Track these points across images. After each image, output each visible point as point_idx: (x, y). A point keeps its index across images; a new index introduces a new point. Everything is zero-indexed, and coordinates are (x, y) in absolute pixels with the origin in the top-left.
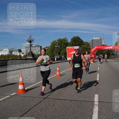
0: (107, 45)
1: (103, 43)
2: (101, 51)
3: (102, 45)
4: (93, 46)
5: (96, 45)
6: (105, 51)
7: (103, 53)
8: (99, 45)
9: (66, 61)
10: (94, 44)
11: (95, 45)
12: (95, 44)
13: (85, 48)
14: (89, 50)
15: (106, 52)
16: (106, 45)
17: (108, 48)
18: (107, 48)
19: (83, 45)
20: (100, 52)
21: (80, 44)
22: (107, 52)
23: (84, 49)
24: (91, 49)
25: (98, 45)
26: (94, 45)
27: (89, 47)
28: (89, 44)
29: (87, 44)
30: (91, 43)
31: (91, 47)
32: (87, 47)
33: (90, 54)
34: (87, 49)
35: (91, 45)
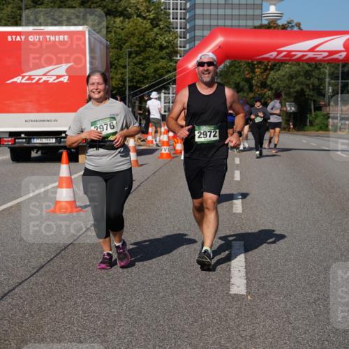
0: (298, 25)
1: (272, 9)
2: (252, 69)
3: (261, 27)
4: (193, 28)
5: (214, 22)
6: (286, 69)
7: (264, 85)
8: (243, 23)
10: (203, 16)
11: (207, 22)
12: (207, 12)
13: (134, 40)
14: (162, 63)
15: (291, 77)
16: (289, 23)
17: (312, 50)
18: (301, 47)
19: (118, 20)
20: (249, 81)
22: (301, 79)
23: (126, 49)
24: (176, 53)
25: (235, 23)
26: (198, 22)
27: (162, 40)
28: (162, 10)
29: (151, 9)
30: (181, 9)
31: (179, 39)
32: (147, 37)
33: (166, 92)
34: (152, 52)
35: (175, 20)
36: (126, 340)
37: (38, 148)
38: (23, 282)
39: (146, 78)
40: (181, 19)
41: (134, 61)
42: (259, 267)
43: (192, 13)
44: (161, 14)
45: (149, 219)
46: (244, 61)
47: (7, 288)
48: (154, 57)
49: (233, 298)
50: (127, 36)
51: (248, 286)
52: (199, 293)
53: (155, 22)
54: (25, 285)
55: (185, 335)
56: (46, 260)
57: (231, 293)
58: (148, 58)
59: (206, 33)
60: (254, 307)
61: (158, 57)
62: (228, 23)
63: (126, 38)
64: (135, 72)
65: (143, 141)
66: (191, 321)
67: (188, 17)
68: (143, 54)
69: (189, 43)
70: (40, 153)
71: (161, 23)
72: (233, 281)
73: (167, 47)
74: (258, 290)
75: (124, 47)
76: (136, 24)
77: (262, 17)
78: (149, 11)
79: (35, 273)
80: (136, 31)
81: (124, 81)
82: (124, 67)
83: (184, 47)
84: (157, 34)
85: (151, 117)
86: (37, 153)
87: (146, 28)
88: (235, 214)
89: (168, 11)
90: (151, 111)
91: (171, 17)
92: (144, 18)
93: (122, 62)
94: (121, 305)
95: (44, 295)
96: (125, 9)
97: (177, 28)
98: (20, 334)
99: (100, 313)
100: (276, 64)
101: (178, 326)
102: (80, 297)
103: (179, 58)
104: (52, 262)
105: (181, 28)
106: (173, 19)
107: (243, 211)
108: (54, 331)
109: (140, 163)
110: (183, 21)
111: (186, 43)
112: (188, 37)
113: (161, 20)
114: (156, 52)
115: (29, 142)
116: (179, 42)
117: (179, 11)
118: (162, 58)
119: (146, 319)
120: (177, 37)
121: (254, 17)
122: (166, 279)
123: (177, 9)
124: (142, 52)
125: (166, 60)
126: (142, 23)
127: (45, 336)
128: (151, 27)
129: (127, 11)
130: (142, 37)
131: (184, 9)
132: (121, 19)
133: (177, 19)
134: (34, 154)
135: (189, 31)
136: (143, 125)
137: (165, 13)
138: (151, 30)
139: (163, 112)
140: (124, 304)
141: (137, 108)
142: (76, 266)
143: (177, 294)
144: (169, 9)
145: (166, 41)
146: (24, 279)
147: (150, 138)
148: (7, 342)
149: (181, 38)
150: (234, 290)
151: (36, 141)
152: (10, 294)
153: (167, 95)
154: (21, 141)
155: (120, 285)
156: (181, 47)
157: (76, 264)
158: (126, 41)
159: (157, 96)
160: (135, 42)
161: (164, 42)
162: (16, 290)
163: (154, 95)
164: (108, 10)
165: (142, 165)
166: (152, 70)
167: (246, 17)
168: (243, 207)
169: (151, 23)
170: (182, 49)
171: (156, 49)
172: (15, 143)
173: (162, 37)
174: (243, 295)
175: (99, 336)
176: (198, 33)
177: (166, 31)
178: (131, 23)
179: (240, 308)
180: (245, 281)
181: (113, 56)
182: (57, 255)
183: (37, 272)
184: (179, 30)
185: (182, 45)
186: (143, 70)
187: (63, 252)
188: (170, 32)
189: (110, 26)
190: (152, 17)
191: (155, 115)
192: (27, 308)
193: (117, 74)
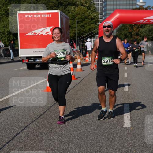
1: (141, 1)
2: (132, 27)
3: (136, 9)
4: (106, 10)
5: (115, 7)
7: (137, 35)
8: (128, 7)
9: (13, 61)
10: (110, 5)
11: (112, 7)
13: (80, 16)
14: (92, 26)
15: (150, 31)
16: (149, 7)
19: (73, 7)
20: (131, 33)
21: (61, 4)
23: (76, 20)
24: (98, 21)
25: (125, 7)
26: (108, 7)
27: (92, 15)
28: (92, 2)
29: (87, 2)
30: (100, 2)
31: (100, 15)
32: (85, 14)
33: (94, 38)
34: (87, 21)
35: (98, 7)
36: (78, 147)
37: (39, 64)
38: (33, 121)
39: (85, 32)
40: (100, 6)
41: (80, 25)
42: (136, 115)
43: (105, 3)
44: (91, 4)
45: (87, 94)
46: (129, 24)
47: (26, 124)
48: (88, 23)
49: (125, 129)
50: (76, 14)
51: (131, 123)
52: (109, 127)
53: (89, 8)
54: (34, 123)
55: (104, 145)
56: (43, 112)
57: (124, 126)
58: (86, 24)
59: (112, 12)
60: (134, 133)
61: (90, 23)
62: (121, 7)
63: (76, 15)
64: (80, 30)
65: (84, 60)
66: (106, 139)
67: (103, 5)
68: (84, 22)
69: (104, 16)
70: (39, 66)
71: (91, 8)
72: (124, 121)
73: (94, 19)
74: (136, 125)
75: (76, 19)
76: (81, 9)
77: (136, 4)
78: (86, 3)
79: (38, 118)
80: (81, 12)
81: (75, 34)
82: (76, 28)
83: (102, 18)
84: (90, 13)
85: (88, 49)
86: (38, 66)
87: (85, 10)
88: (125, 91)
89: (94, 3)
90: (87, 47)
91: (96, 5)
92: (84, 6)
93: (74, 26)
94: (75, 132)
95: (42, 127)
96: (76, 2)
97: (98, 10)
98: (32, 144)
99: (66, 135)
100: (143, 25)
101: (101, 141)
102: (58, 128)
103: (99, 23)
104: (45, 113)
105: (100, 10)
106: (97, 6)
107: (129, 90)
108: (47, 143)
109: (83, 70)
110: (101, 7)
111: (102, 16)
112: (103, 14)
113: (92, 7)
114: (90, 21)
115: (35, 61)
116: (99, 16)
117: (99, 3)
118: (92, 23)
119: (87, 138)
120: (98, 14)
121: (133, 5)
122: (95, 120)
123: (99, 2)
124: (83, 21)
125: (94, 24)
126: (83, 8)
127: (43, 145)
128: (87, 10)
129: (77, 3)
130: (83, 14)
131: (102, 2)
132: (74, 6)
133: (98, 6)
134: (37, 66)
135: (104, 11)
136: (84, 53)
137: (94, 4)
138: (87, 11)
139: (92, 47)
140: (77, 131)
141: (81, 45)
142: (56, 115)
143: (100, 127)
144: (95, 2)
145: (94, 16)
146: (33, 120)
147: (87, 59)
148: (27, 148)
149: (100, 14)
150: (125, 125)
151: (38, 61)
152: (28, 127)
153: (94, 40)
154: (31, 61)
155: (75, 123)
156: (100, 18)
157: (56, 114)
158: (77, 16)
159: (90, 40)
160: (80, 17)
161: (93, 17)
162: (30, 125)
163: (89, 40)
164: (68, 3)
165: (83, 71)
166: (88, 29)
167: (129, 5)
168: (128, 89)
169: (87, 8)
170: (101, 19)
171: (89, 20)
172: (29, 61)
173: (92, 14)
174: (129, 128)
175: (66, 145)
176: (108, 12)
177: (94, 12)
178: (78, 9)
179: (128, 133)
180: (130, 121)
181: (70, 23)
182: (47, 110)
183: (39, 117)
184: (99, 11)
185: (101, 18)
186: (84, 29)
187: (50, 109)
188: (95, 12)
189: (69, 10)
190: (87, 5)
191: (89, 48)
192: (35, 133)
193: (72, 31)
